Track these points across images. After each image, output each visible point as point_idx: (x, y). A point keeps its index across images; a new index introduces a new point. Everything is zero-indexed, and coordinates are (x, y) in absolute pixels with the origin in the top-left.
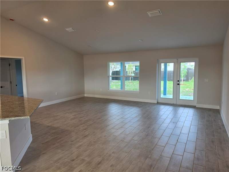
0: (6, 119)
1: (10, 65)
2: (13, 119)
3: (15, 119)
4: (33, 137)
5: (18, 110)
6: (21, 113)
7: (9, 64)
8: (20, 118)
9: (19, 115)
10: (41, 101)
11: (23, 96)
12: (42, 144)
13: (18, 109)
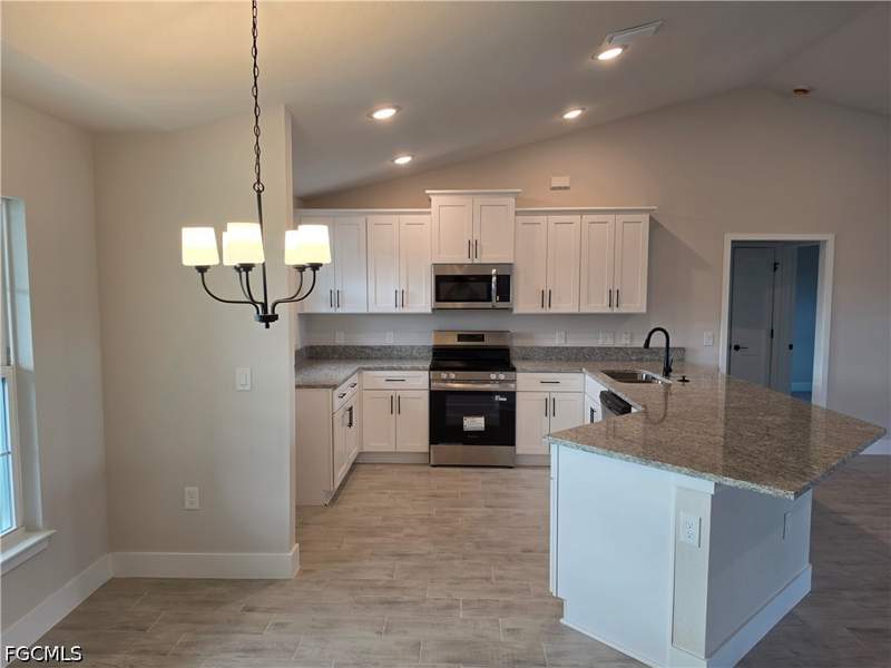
0: (708, 476)
1: (775, 269)
2: (730, 482)
3: (737, 487)
4: (814, 578)
5: (761, 452)
6: (766, 467)
7: (775, 264)
8: (754, 486)
9: (755, 475)
10: (878, 434)
11: (810, 393)
12: (852, 629)
13: (762, 449)
